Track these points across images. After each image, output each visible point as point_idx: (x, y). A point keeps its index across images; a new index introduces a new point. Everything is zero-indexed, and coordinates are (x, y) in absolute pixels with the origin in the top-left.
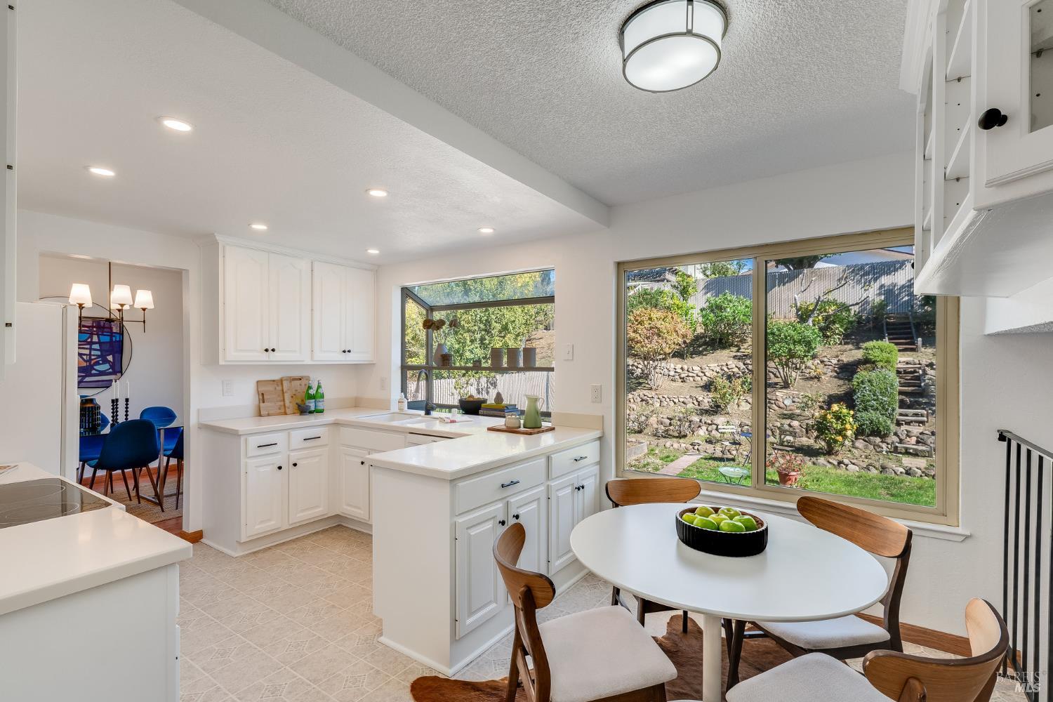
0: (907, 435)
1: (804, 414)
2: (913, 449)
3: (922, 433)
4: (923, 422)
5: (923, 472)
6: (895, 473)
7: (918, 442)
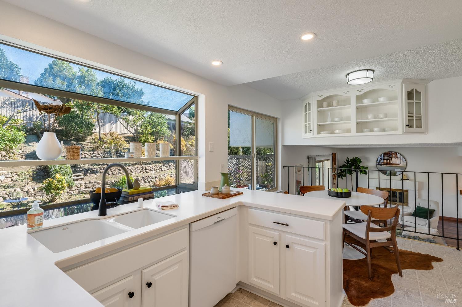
0: (81, 185)
1: (17, 184)
2: (85, 191)
4: (82, 179)
7: (86, 187)
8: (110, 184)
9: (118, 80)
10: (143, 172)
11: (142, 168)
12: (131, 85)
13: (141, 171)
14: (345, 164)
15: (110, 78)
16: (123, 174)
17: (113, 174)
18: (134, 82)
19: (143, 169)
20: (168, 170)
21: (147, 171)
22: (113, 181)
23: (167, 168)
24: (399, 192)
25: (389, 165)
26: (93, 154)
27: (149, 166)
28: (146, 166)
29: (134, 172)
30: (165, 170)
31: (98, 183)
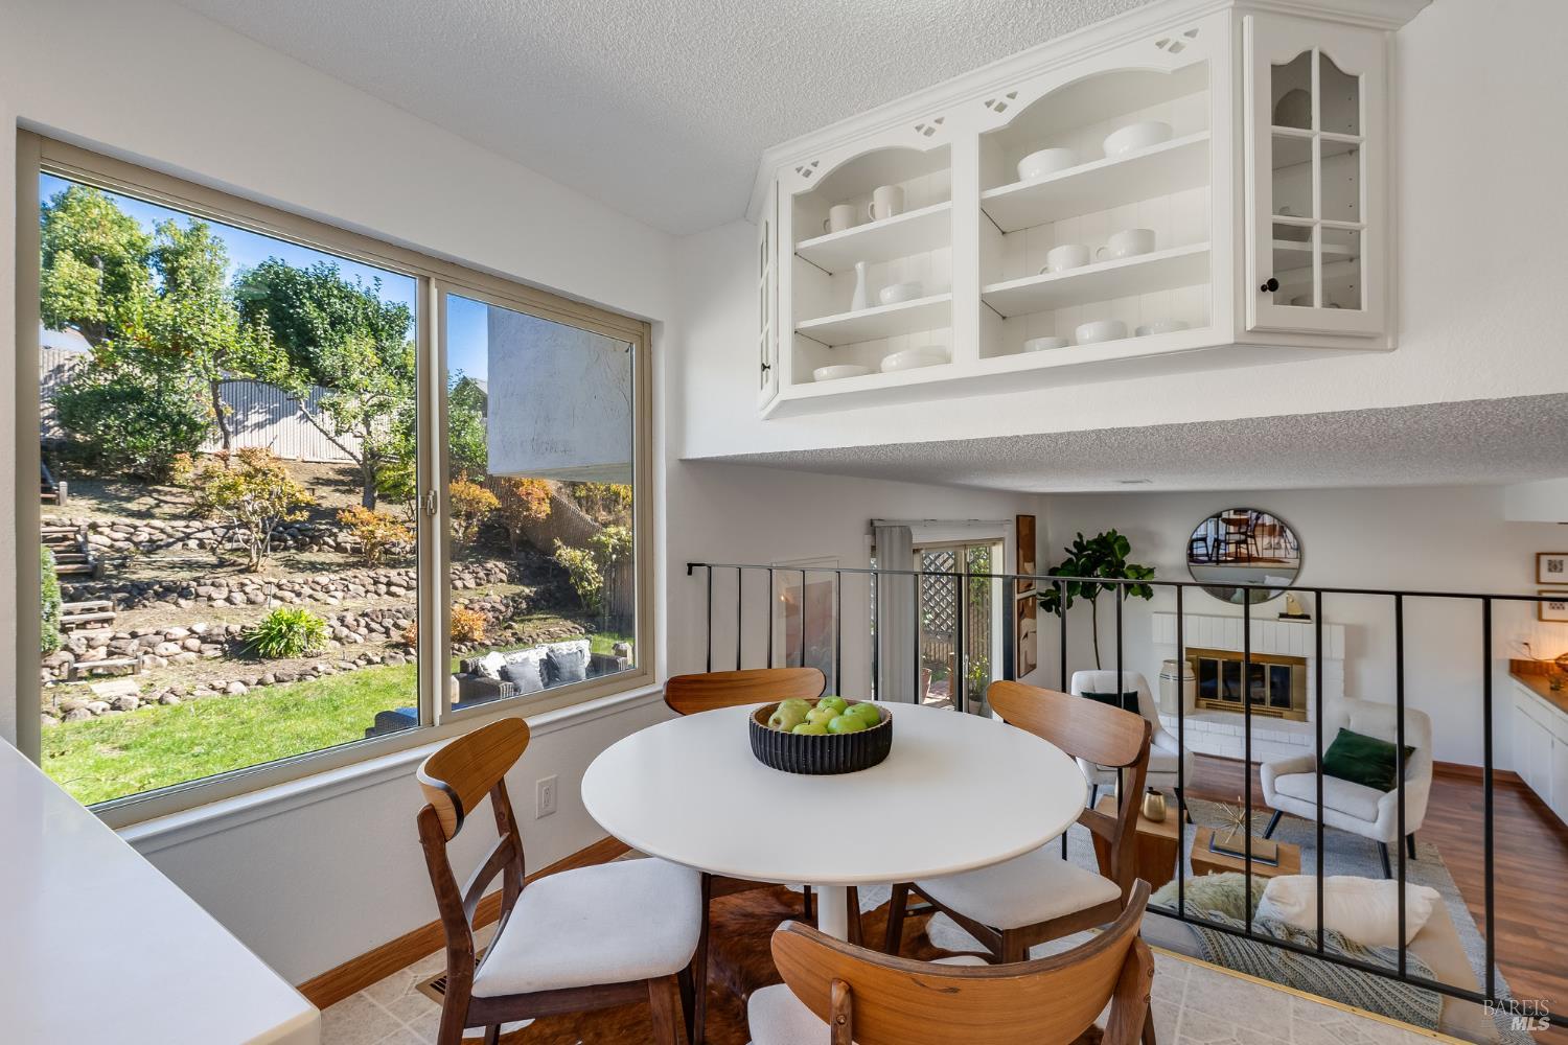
0: (89, 646)
2: (104, 667)
3: (114, 638)
4: (109, 621)
5: (142, 699)
6: (93, 713)
7: (110, 654)
8: (222, 639)
9: (311, 270)
10: (376, 593)
11: (372, 578)
12: (364, 289)
13: (367, 592)
14: (1070, 560)
15: (280, 263)
16: (291, 602)
17: (250, 602)
18: (377, 279)
19: (376, 582)
20: (480, 585)
21: (394, 589)
22: (235, 628)
23: (476, 578)
24: (1271, 667)
25: (1246, 564)
26: (185, 530)
27: (402, 571)
28: (393, 573)
29: (340, 594)
30: (465, 587)
31: (168, 636)
